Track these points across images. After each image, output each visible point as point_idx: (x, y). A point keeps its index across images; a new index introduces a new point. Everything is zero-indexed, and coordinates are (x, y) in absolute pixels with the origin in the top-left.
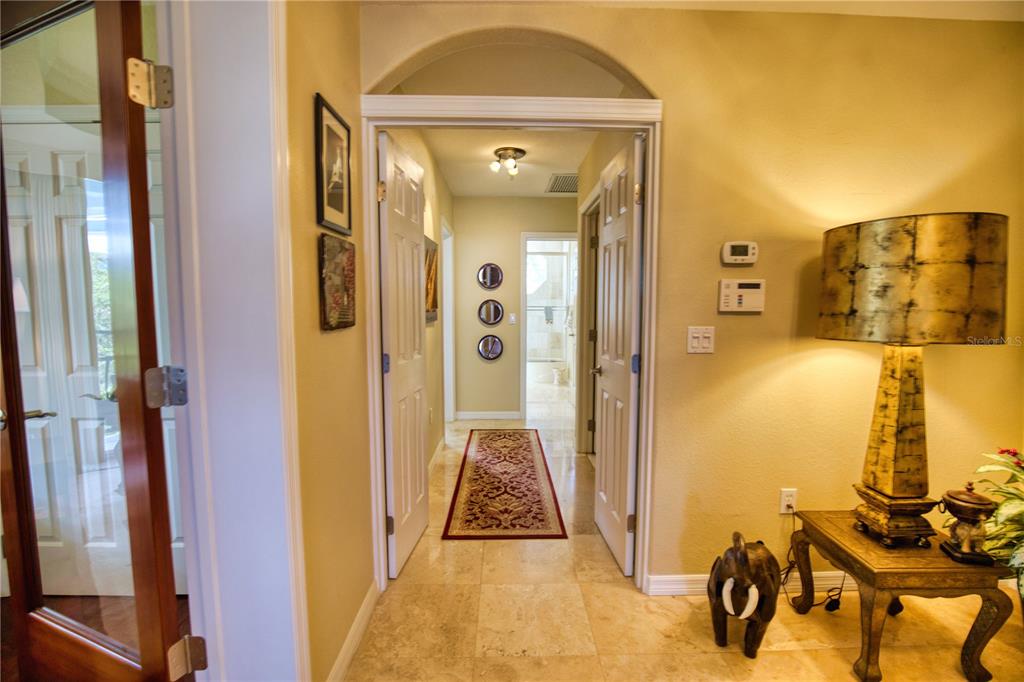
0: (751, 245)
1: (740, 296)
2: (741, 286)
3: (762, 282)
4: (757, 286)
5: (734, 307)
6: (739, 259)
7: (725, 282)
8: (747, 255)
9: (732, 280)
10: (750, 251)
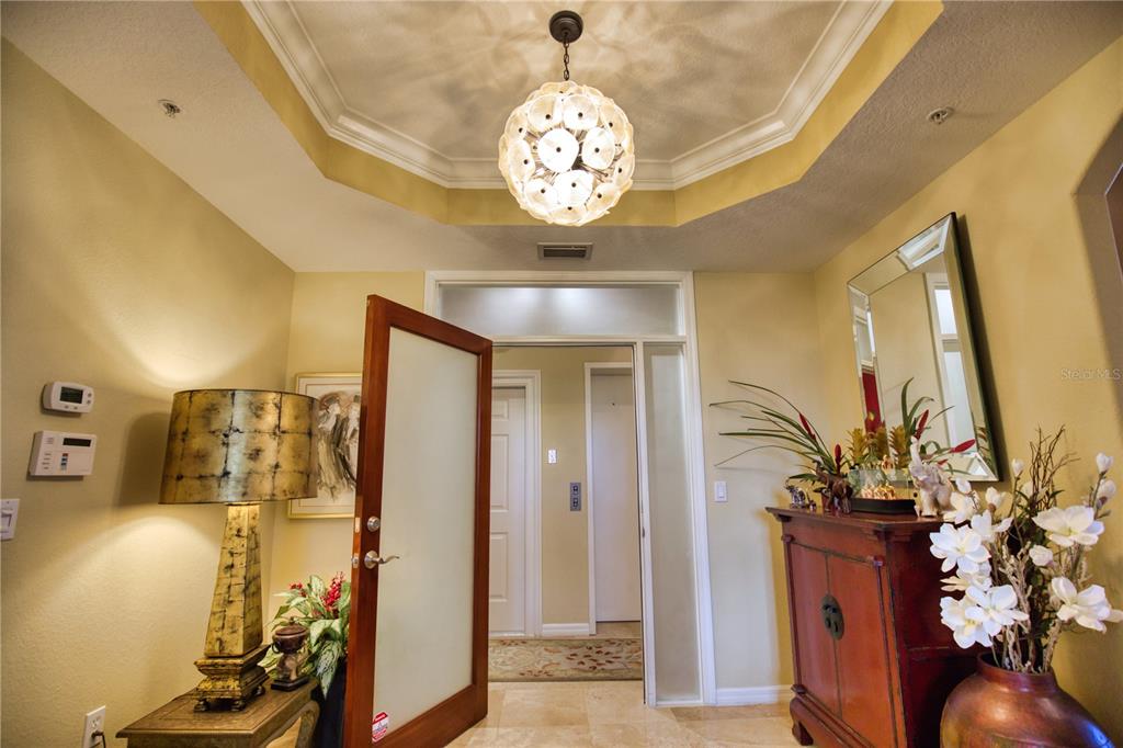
0: (87, 390)
1: (66, 455)
2: (68, 442)
3: (92, 437)
4: (86, 443)
5: (56, 471)
6: (71, 406)
7: (47, 434)
8: (80, 402)
9: (55, 432)
10: (85, 398)
